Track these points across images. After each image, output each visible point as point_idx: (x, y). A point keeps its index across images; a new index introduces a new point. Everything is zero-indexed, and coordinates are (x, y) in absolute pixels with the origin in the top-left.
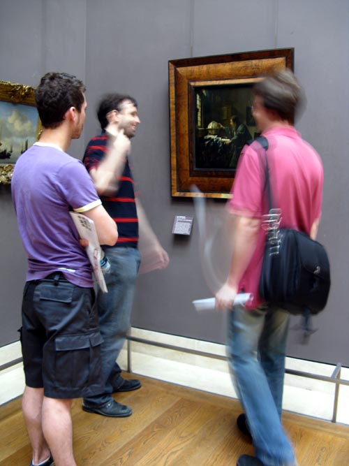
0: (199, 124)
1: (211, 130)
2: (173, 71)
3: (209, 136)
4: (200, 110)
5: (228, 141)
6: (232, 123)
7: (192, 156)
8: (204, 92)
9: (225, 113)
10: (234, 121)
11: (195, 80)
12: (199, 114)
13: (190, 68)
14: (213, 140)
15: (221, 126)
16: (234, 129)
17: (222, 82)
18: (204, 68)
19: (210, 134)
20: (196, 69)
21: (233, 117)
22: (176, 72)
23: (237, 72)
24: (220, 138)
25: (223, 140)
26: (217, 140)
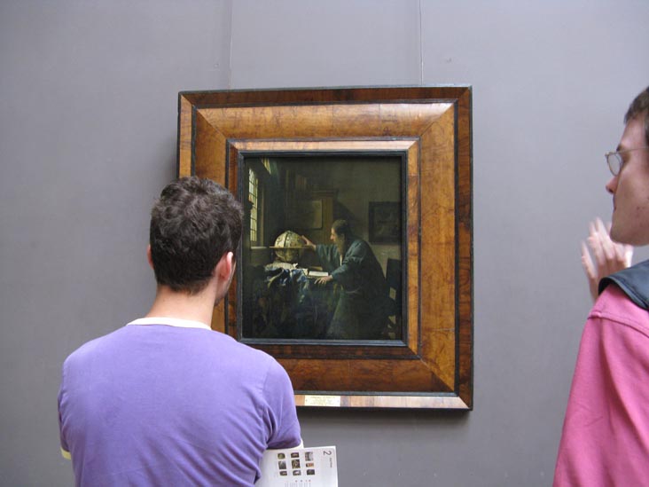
0: (253, 236)
1: (283, 250)
2: (187, 116)
3: (276, 266)
4: (255, 205)
5: (324, 276)
6: (333, 237)
7: (234, 312)
8: (267, 165)
9: (319, 213)
10: (338, 231)
11: (244, 137)
12: (254, 214)
13: (231, 112)
14: (286, 274)
15: (308, 243)
16: (338, 250)
17: (311, 146)
18: (268, 113)
19: (281, 261)
20: (247, 114)
21: (338, 223)
22: (196, 119)
23: (347, 127)
24: (305, 271)
25: (312, 274)
26: (298, 275)
